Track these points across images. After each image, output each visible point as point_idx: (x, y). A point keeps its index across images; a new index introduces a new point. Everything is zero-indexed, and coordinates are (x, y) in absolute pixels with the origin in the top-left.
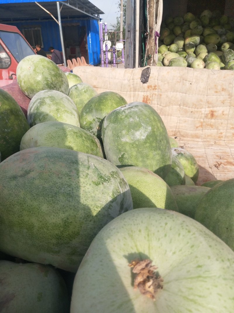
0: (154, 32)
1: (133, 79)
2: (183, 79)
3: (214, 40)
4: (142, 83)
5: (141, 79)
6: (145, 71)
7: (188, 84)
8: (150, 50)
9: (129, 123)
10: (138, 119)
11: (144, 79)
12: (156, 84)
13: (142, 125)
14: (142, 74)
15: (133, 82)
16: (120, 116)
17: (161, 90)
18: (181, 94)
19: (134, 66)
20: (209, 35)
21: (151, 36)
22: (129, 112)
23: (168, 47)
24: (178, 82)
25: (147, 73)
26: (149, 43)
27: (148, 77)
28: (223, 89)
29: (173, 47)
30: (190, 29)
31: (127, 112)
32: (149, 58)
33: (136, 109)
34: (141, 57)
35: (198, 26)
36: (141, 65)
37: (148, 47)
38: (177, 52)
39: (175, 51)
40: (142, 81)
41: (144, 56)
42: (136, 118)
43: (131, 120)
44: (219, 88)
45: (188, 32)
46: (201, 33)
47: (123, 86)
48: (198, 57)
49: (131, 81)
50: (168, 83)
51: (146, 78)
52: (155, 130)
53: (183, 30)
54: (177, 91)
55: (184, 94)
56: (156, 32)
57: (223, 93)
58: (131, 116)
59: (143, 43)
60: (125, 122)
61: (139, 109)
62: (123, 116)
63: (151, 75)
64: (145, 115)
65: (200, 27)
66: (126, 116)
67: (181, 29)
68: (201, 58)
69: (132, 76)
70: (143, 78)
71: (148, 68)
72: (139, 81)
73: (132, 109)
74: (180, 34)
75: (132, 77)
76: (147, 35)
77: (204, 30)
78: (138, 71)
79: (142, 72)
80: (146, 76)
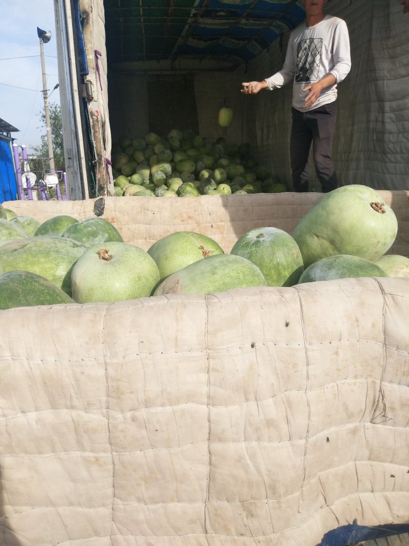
0: (103, 159)
1: (84, 212)
2: (144, 209)
3: (188, 167)
5: (94, 212)
6: (98, 202)
7: (150, 214)
8: (101, 180)
9: (88, 232)
12: (114, 216)
13: (99, 233)
14: (95, 206)
15: (84, 215)
17: (120, 222)
18: (144, 225)
19: (84, 198)
20: (181, 161)
21: (100, 164)
22: (87, 223)
23: (129, 178)
24: (139, 212)
25: (101, 205)
26: (99, 172)
27: (103, 209)
28: (190, 218)
29: (136, 177)
30: (155, 154)
32: (101, 189)
33: (93, 221)
34: (92, 187)
35: (165, 150)
36: (92, 195)
37: (98, 176)
38: (142, 184)
39: (140, 183)
40: (96, 214)
41: (95, 186)
42: (94, 227)
43: (89, 229)
44: (185, 216)
45: (154, 158)
46: (171, 158)
48: (170, 189)
49: (82, 214)
50: (128, 214)
51: (100, 210)
52: (112, 237)
53: (146, 156)
54: (139, 223)
55: (148, 226)
56: (107, 160)
57: (190, 221)
59: (92, 172)
60: (84, 231)
62: (81, 226)
63: (106, 206)
64: (101, 225)
65: (168, 152)
67: (144, 154)
68: (173, 190)
69: (83, 208)
70: (97, 211)
71: (101, 199)
74: (143, 161)
75: (82, 210)
76: (95, 163)
77: (173, 155)
78: (90, 203)
79: (95, 204)
80: (100, 208)
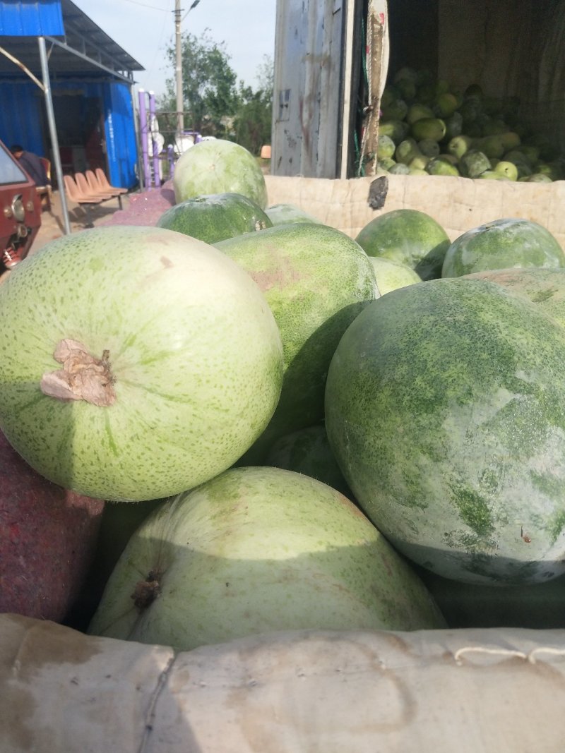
1: (351, 201)
2: (455, 201)
3: (433, 133)
4: (370, 209)
5: (368, 201)
6: (377, 184)
7: (464, 211)
8: (370, 144)
9: (525, 252)
10: (538, 245)
11: (375, 202)
13: (546, 256)
14: (371, 191)
15: (352, 206)
16: (502, 240)
20: (423, 120)
22: (518, 233)
24: (444, 206)
25: (381, 189)
26: (370, 128)
27: (384, 197)
31: (515, 232)
32: (368, 159)
33: (527, 228)
36: (353, 173)
37: (366, 137)
40: (371, 205)
41: (358, 155)
42: (535, 242)
43: (527, 245)
46: (403, 116)
47: (329, 215)
49: (349, 205)
51: (379, 198)
58: (525, 240)
59: (355, 129)
60: (516, 250)
61: (533, 228)
62: (510, 239)
63: (389, 193)
65: (401, 103)
66: (516, 240)
69: (350, 195)
70: (374, 200)
71: (383, 178)
72: (365, 204)
73: (522, 228)
75: (349, 197)
77: (409, 110)
78: (363, 184)
79: (371, 186)
80: (379, 194)
